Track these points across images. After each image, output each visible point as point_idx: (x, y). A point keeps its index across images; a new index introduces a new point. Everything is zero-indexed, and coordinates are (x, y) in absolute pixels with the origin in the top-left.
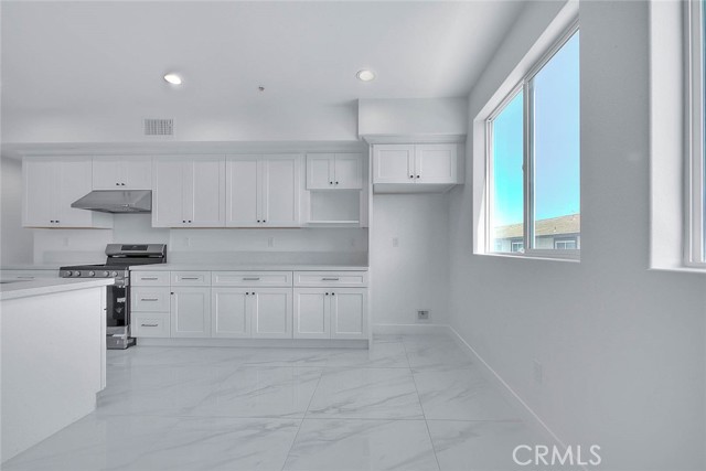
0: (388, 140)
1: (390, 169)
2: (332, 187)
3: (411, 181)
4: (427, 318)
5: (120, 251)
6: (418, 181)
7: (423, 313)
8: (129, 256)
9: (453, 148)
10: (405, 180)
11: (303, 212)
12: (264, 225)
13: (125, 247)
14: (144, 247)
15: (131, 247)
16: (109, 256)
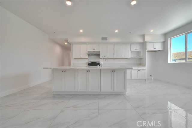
0: (150, 42)
1: (150, 47)
2: (136, 50)
3: (154, 49)
4: (152, 76)
6: (155, 50)
7: (150, 75)
8: (92, 64)
9: (162, 43)
10: (153, 49)
11: (130, 56)
13: (92, 62)
14: (96, 62)
15: (93, 62)
16: (89, 64)
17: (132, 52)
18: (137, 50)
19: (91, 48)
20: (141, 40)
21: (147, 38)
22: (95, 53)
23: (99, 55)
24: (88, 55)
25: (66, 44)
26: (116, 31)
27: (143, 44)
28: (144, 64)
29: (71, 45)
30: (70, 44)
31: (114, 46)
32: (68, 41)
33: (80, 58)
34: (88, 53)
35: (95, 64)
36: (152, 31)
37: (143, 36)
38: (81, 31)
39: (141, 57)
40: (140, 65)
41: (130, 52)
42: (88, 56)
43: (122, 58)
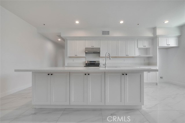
0: (162, 36)
1: (163, 43)
2: (144, 47)
3: (168, 46)
4: (162, 78)
5: (89, 63)
6: (169, 46)
7: (161, 77)
8: (91, 64)
9: (177, 38)
10: (166, 46)
11: (137, 53)
12: (128, 56)
13: (90, 62)
14: (95, 62)
15: (92, 62)
16: (86, 64)
17: (140, 49)
18: (146, 47)
19: (90, 44)
20: (150, 35)
21: (159, 32)
22: (94, 50)
23: (99, 53)
24: (86, 53)
25: (59, 40)
26: (122, 22)
27: (154, 40)
28: (155, 64)
29: (64, 41)
30: (63, 39)
31: (117, 41)
32: (60, 36)
33: (76, 57)
34: (86, 50)
35: (94, 64)
36: (166, 22)
37: (154, 29)
38: (77, 22)
39: (151, 55)
40: (149, 65)
41: (137, 50)
42: (86, 55)
43: (127, 57)
